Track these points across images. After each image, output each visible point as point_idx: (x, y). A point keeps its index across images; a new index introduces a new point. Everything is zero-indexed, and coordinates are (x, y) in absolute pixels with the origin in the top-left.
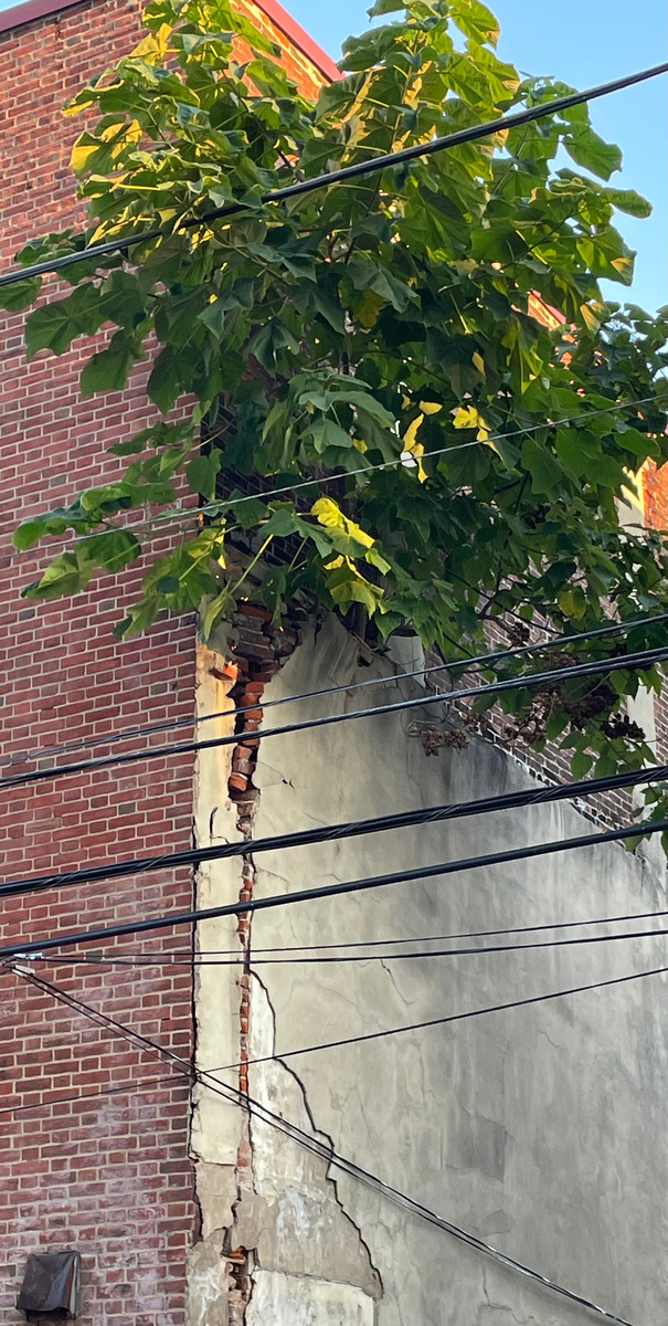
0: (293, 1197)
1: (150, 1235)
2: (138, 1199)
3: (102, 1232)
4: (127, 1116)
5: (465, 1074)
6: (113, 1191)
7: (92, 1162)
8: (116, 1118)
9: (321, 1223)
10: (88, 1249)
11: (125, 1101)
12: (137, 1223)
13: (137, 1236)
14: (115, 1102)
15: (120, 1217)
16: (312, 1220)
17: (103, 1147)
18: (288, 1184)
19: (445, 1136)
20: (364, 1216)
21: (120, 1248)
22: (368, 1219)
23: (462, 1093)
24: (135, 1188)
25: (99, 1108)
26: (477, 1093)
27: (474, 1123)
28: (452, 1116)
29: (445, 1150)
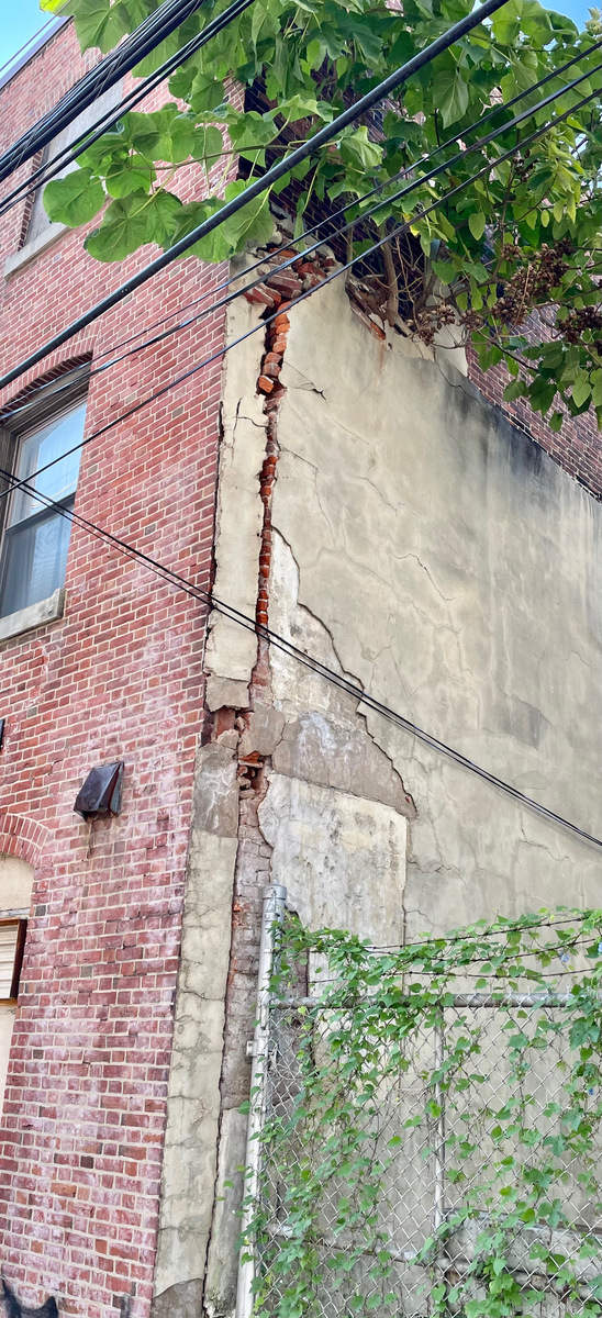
0: (318, 721)
1: (173, 741)
2: (166, 713)
3: (141, 744)
4: (163, 647)
5: (501, 664)
6: (150, 710)
7: (138, 689)
8: (156, 650)
9: (349, 747)
10: (130, 758)
11: (162, 636)
12: (163, 732)
13: (163, 743)
14: (156, 638)
15: (153, 729)
16: (341, 743)
17: (146, 676)
18: (313, 709)
19: (482, 704)
20: (397, 751)
21: (151, 754)
22: (401, 753)
23: (499, 678)
24: (165, 705)
25: (145, 645)
26: (513, 681)
27: (510, 703)
28: (488, 693)
29: (481, 715)
